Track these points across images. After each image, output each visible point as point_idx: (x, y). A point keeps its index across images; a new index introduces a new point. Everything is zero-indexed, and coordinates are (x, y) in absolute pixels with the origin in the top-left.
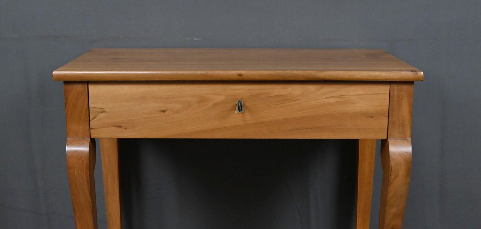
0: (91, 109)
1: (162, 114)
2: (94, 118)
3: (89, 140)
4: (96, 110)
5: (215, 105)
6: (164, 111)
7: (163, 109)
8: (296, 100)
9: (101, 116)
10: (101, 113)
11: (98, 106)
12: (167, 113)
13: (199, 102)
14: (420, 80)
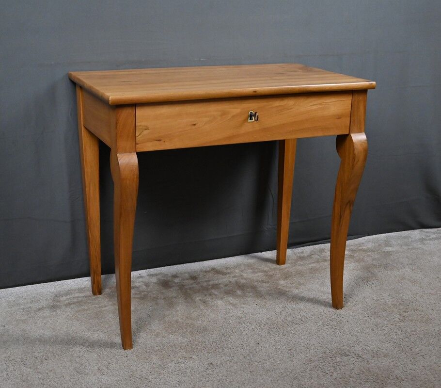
0: (137, 128)
1: (194, 127)
2: (140, 135)
3: (136, 153)
4: (141, 127)
5: (233, 117)
6: (195, 125)
7: (194, 123)
8: (290, 109)
9: (146, 132)
10: (146, 130)
11: (143, 124)
12: (196, 126)
13: (221, 115)
14: (373, 88)
